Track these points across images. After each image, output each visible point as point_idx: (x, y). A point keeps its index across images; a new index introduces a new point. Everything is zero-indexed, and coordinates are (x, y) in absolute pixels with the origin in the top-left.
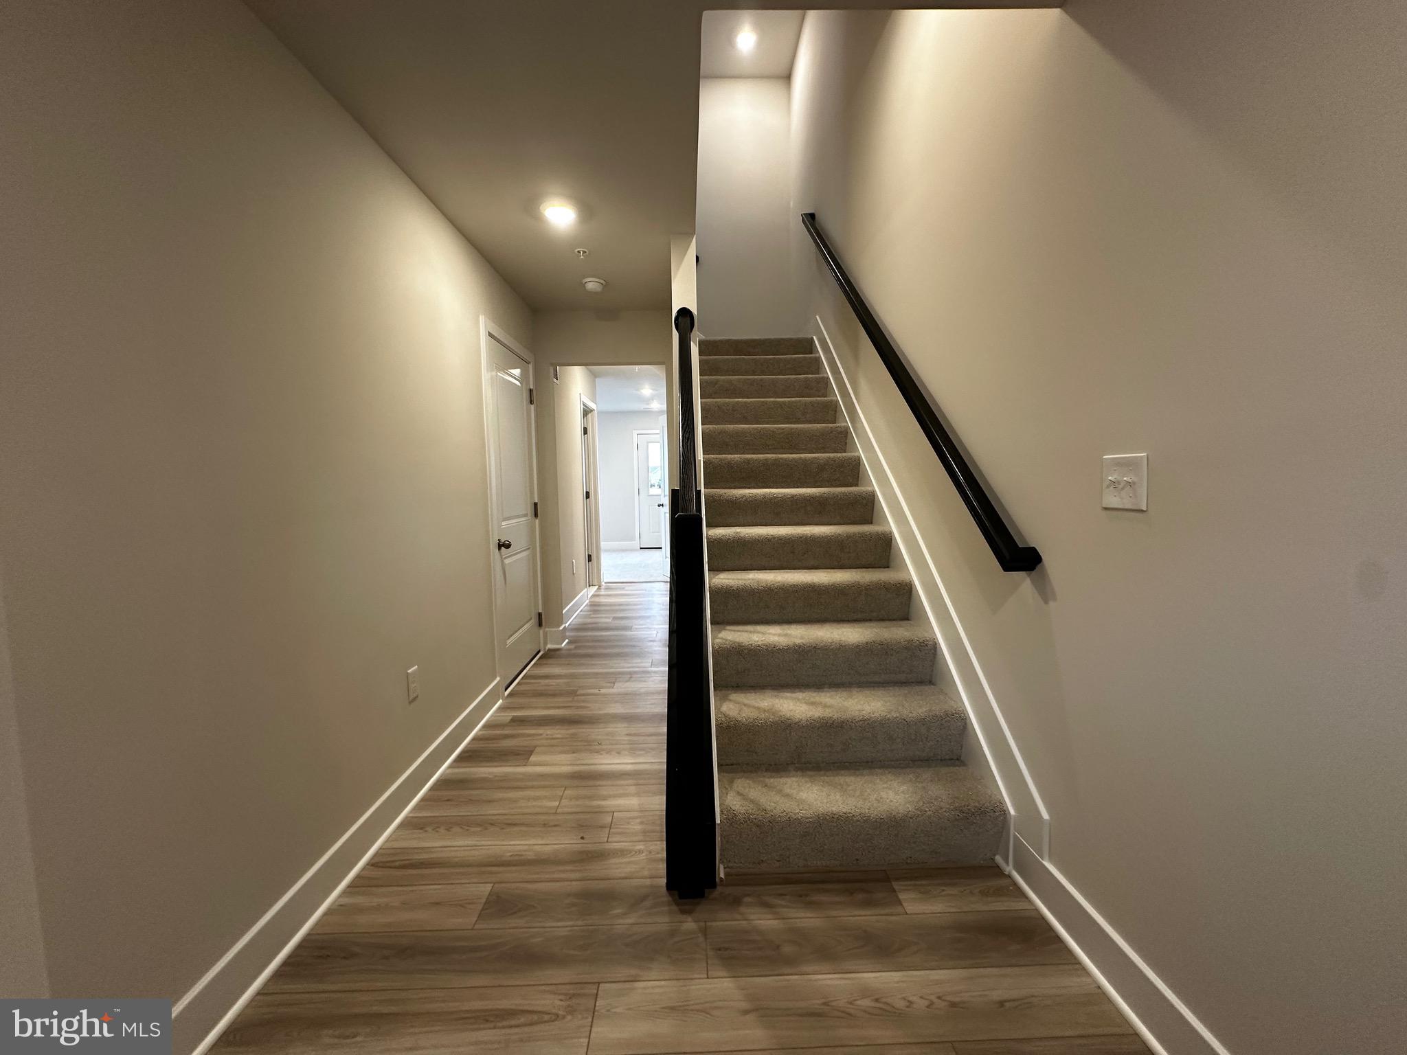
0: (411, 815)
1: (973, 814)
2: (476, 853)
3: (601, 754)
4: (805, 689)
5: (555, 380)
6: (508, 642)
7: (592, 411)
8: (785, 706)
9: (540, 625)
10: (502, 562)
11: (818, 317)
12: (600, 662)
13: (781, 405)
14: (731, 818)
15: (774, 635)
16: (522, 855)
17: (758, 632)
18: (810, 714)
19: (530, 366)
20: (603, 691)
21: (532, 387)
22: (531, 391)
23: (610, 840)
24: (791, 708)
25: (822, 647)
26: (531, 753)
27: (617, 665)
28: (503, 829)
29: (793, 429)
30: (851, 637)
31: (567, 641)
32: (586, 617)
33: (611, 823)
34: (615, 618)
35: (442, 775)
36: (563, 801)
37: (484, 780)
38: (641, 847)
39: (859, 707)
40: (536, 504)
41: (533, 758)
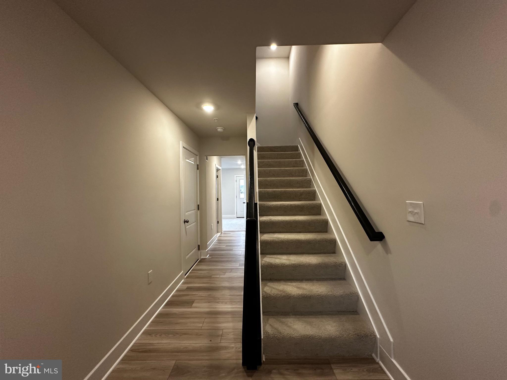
0: (147, 329)
1: (363, 337)
2: (170, 346)
3: (219, 304)
4: (296, 281)
5: (207, 160)
6: (187, 257)
7: (220, 170)
8: (288, 289)
9: (199, 249)
10: (185, 228)
11: (300, 138)
12: (220, 264)
13: (286, 170)
14: (268, 336)
15: (284, 260)
16: (187, 348)
17: (278, 258)
18: (298, 292)
19: (198, 157)
20: (221, 276)
21: (198, 164)
22: (198, 165)
23: (221, 342)
24: (291, 289)
25: (302, 265)
26: (193, 302)
27: (227, 266)
28: (181, 336)
29: (291, 179)
30: (313, 261)
31: (209, 255)
32: (216, 245)
33: (222, 334)
34: (227, 246)
35: (160, 311)
36: (204, 324)
37: (175, 314)
38: (233, 345)
39: (317, 290)
40: (198, 205)
41: (194, 305)
